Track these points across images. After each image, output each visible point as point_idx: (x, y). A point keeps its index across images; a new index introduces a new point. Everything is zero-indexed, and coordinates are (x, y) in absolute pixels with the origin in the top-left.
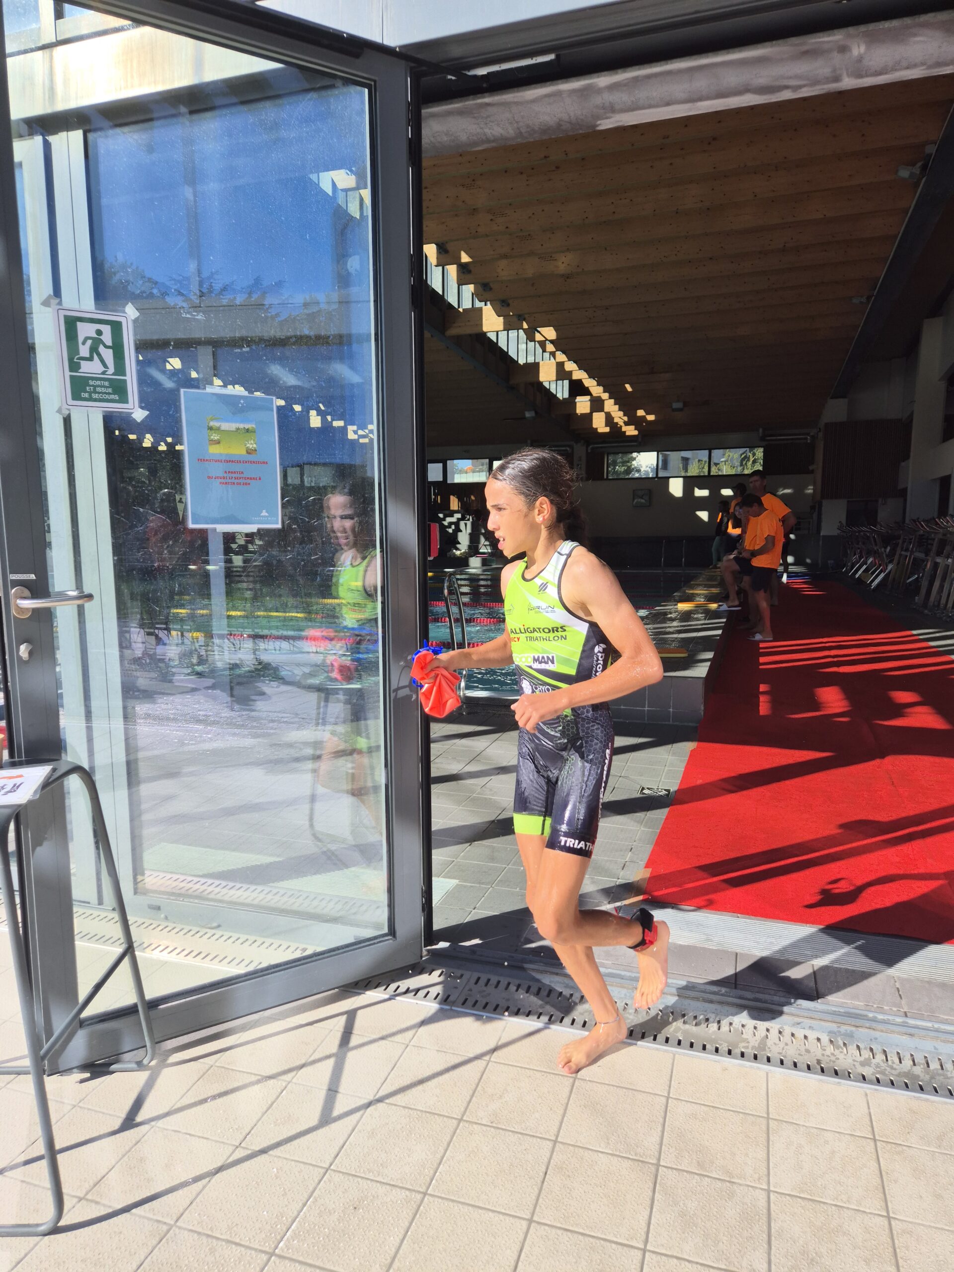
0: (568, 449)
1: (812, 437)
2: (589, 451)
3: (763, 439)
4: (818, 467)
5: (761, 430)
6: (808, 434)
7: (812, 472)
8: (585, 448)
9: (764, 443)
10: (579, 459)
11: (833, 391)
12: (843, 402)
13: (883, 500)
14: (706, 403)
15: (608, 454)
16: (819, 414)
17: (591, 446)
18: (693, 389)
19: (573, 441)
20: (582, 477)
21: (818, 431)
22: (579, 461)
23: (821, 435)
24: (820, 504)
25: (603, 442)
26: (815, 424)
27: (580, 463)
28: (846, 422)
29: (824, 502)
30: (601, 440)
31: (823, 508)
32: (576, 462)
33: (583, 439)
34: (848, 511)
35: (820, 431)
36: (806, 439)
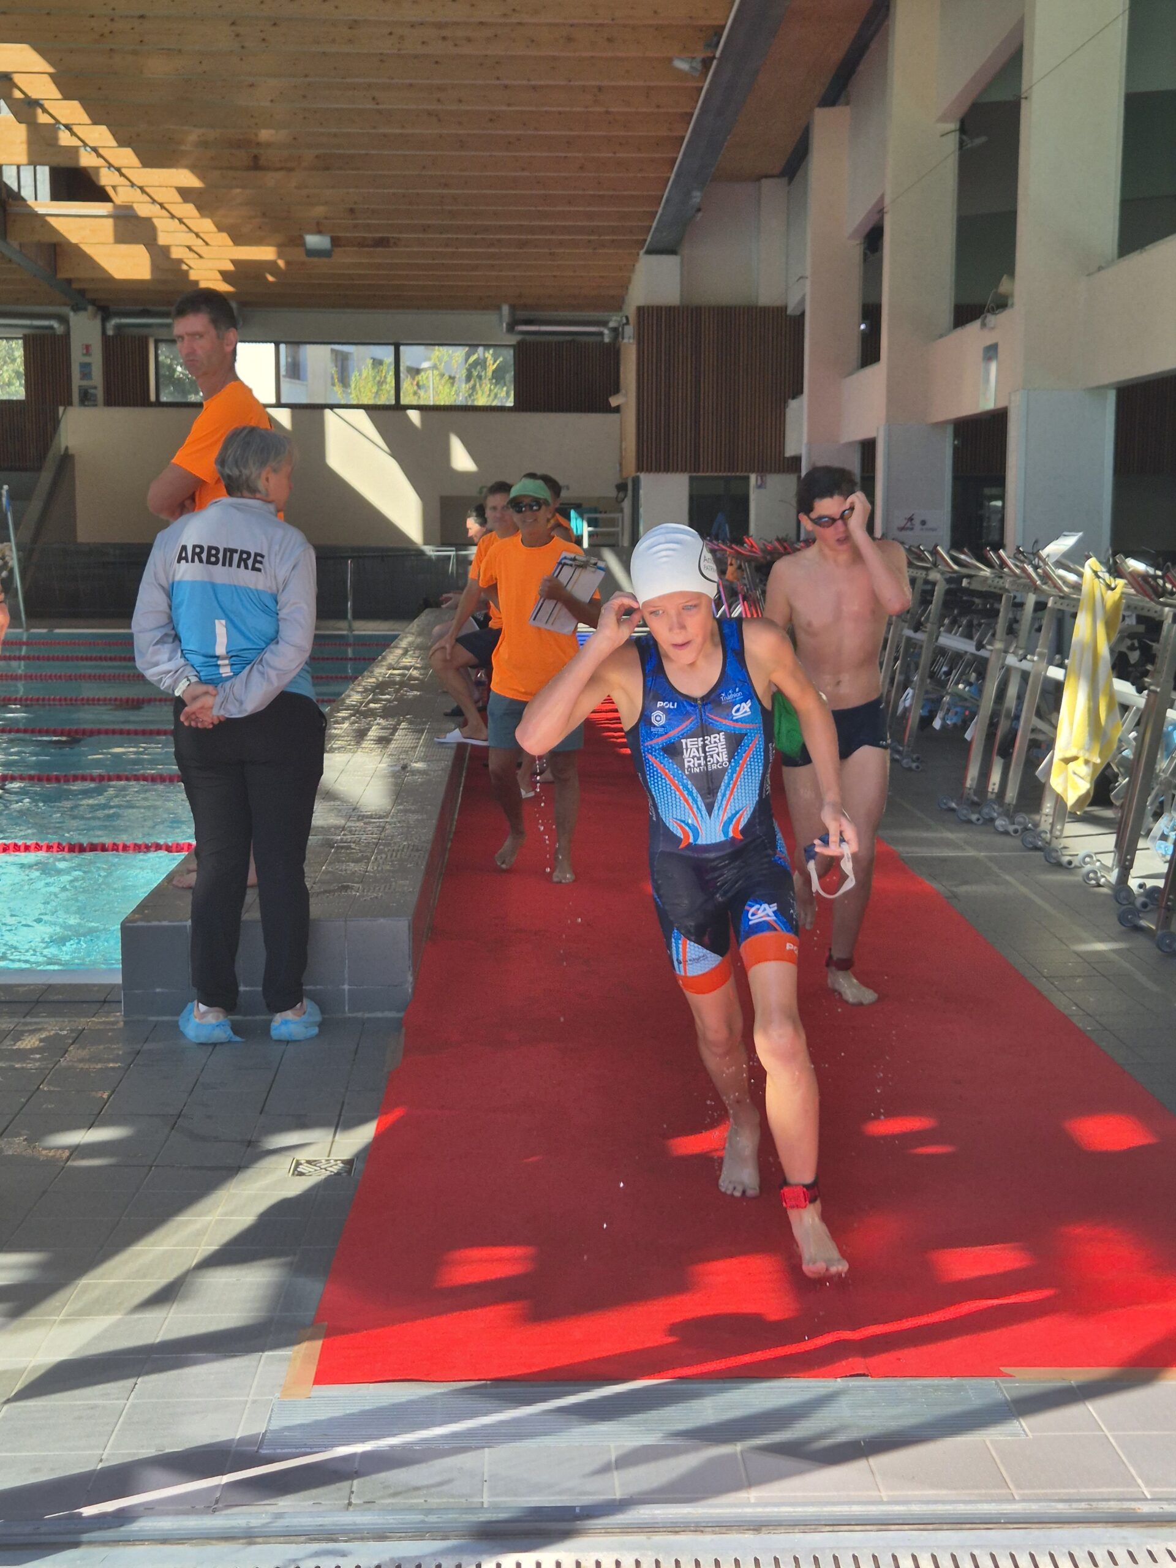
1: (615, 330)
3: (511, 329)
4: (626, 398)
6: (605, 325)
8: (98, 323)
9: (513, 340)
10: (85, 351)
11: (649, 239)
12: (670, 263)
13: (759, 478)
14: (382, 242)
15: (157, 342)
16: (625, 284)
17: (114, 321)
18: (352, 211)
19: (68, 305)
20: (95, 395)
21: (624, 321)
22: (84, 355)
23: (629, 331)
24: (636, 482)
25: (145, 313)
26: (617, 303)
27: (87, 360)
28: (679, 307)
29: (644, 477)
30: (139, 308)
31: (641, 492)
32: (77, 356)
33: (93, 302)
34: (691, 498)
35: (627, 323)
36: (601, 334)
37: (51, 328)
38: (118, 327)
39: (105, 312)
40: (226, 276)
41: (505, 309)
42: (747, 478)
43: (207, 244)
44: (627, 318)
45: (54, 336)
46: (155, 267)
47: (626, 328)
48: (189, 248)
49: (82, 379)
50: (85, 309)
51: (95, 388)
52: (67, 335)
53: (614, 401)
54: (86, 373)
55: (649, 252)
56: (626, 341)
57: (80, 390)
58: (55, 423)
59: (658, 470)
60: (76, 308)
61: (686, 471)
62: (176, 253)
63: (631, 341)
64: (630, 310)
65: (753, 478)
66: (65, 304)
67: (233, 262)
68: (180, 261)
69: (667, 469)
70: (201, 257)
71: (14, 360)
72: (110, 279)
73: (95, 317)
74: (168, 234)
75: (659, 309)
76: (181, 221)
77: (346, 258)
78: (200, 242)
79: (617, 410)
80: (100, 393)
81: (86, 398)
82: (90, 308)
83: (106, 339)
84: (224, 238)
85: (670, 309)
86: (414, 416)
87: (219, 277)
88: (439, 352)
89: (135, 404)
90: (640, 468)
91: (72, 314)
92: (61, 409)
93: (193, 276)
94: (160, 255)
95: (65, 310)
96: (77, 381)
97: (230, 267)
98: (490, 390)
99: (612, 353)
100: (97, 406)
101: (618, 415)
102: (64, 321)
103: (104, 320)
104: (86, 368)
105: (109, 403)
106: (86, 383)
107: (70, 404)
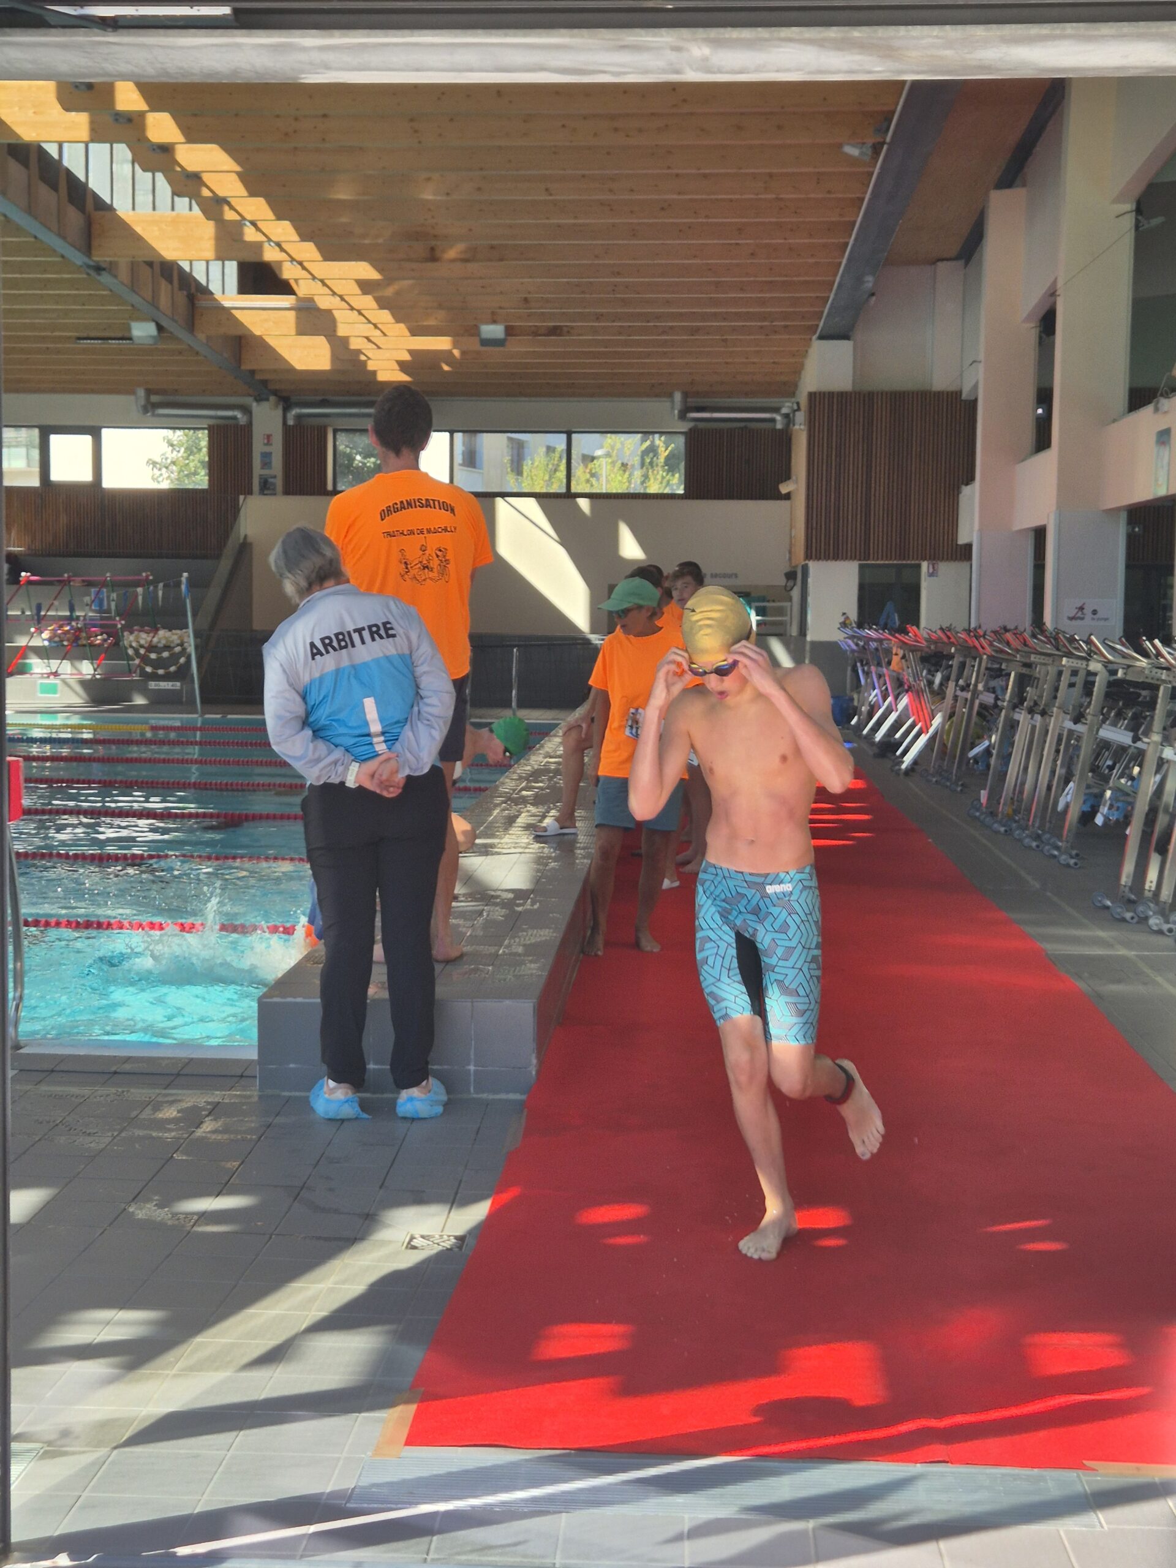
0: (238, 414)
1: (787, 416)
2: (291, 422)
3: (682, 416)
4: (796, 485)
5: (678, 396)
6: (776, 410)
7: (788, 497)
8: (279, 412)
9: (684, 427)
10: (266, 441)
11: (821, 324)
12: (843, 349)
13: (931, 567)
14: (555, 331)
15: (335, 431)
16: (797, 370)
17: (294, 412)
18: (526, 300)
19: (251, 396)
20: (274, 484)
21: (795, 407)
22: (265, 444)
23: (800, 417)
24: (805, 570)
25: (324, 403)
26: (789, 389)
27: (267, 449)
28: (851, 393)
29: (813, 565)
30: (319, 398)
31: (810, 580)
32: (258, 447)
33: (275, 393)
34: (862, 587)
35: (799, 409)
36: (773, 420)
37: (235, 418)
38: (299, 417)
39: (286, 402)
40: (403, 366)
42: (919, 566)
43: (385, 335)
44: (798, 404)
45: (237, 426)
46: (335, 357)
47: (797, 413)
48: (368, 338)
49: (262, 468)
50: (267, 400)
51: (275, 477)
52: (250, 424)
53: (784, 489)
54: (266, 463)
55: (821, 337)
56: (797, 427)
57: (260, 478)
58: (236, 510)
59: (827, 558)
60: (259, 399)
61: (855, 558)
62: (355, 344)
63: (802, 427)
64: (803, 399)
65: (925, 566)
66: (250, 395)
67: (411, 352)
68: (359, 352)
69: (836, 557)
70: (379, 348)
71: (200, 450)
72: (292, 370)
73: (276, 406)
74: (348, 326)
75: (831, 395)
76: (360, 313)
77: (519, 347)
78: (378, 333)
79: (785, 497)
80: (279, 483)
81: (266, 487)
82: (272, 398)
83: (286, 429)
84: (402, 328)
85: (842, 395)
86: (584, 504)
87: (397, 367)
88: (610, 439)
89: (311, 493)
90: (808, 556)
91: (255, 404)
92: (242, 497)
93: (371, 366)
94: (339, 345)
95: (248, 400)
96: (257, 470)
97: (407, 357)
98: (663, 478)
99: (784, 440)
100: (275, 494)
101: (787, 503)
102: (247, 410)
103: (286, 410)
104: (266, 457)
105: (287, 492)
106: (266, 472)
107: (250, 492)
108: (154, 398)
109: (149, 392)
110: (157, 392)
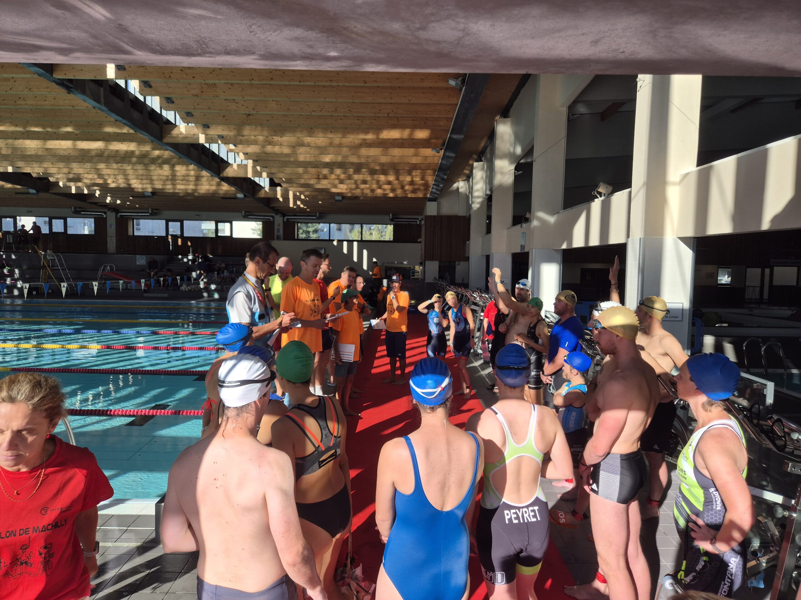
1: (420, 221)
2: (285, 220)
3: (392, 219)
4: (422, 239)
6: (418, 220)
8: (282, 218)
9: (393, 223)
10: (278, 225)
11: (428, 197)
12: (435, 204)
13: (459, 263)
14: (356, 198)
15: (297, 224)
16: (423, 209)
17: (286, 218)
20: (280, 237)
24: (424, 263)
26: (421, 214)
27: (279, 228)
28: (436, 216)
29: (427, 262)
30: (293, 214)
31: (426, 265)
32: (276, 227)
33: (281, 212)
34: (439, 268)
36: (417, 222)
37: (270, 219)
38: (287, 219)
39: (284, 215)
41: (391, 215)
42: (455, 262)
44: (423, 218)
45: (271, 222)
47: (423, 221)
50: (278, 214)
51: (281, 235)
52: (274, 221)
53: (419, 240)
54: (278, 231)
55: (429, 201)
56: (422, 224)
57: (277, 236)
59: (431, 260)
60: (276, 214)
61: (438, 260)
63: (424, 224)
64: (424, 216)
65: (457, 262)
69: (433, 260)
71: (260, 227)
73: (281, 216)
75: (432, 216)
77: (346, 202)
79: (420, 242)
80: (282, 237)
81: (278, 238)
82: (280, 214)
83: (284, 222)
85: (434, 216)
89: (290, 239)
90: (425, 259)
91: (275, 216)
95: (273, 214)
96: (276, 233)
99: (419, 227)
100: (280, 240)
101: (420, 244)
102: (273, 217)
103: (284, 217)
104: (278, 230)
105: (284, 239)
106: (278, 234)
107: (274, 239)
108: (247, 214)
109: (245, 212)
110: (248, 212)
